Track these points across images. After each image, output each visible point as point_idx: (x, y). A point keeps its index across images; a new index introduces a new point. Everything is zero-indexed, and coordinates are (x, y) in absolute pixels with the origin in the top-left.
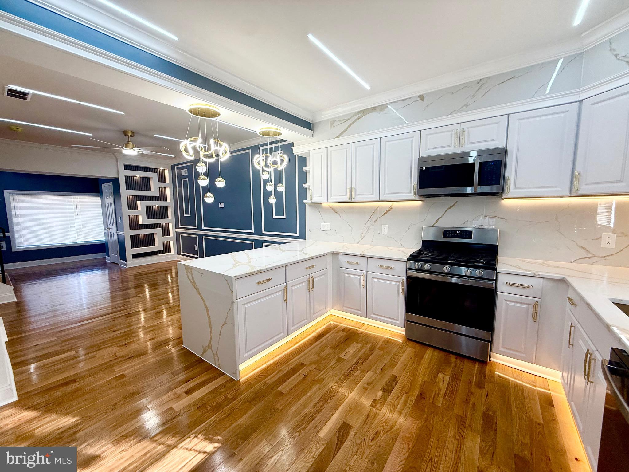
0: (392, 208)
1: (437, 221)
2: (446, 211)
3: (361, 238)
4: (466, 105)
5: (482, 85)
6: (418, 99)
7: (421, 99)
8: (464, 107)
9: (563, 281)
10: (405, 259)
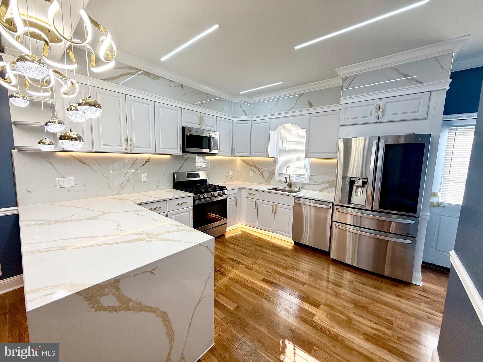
0: (150, 160)
1: (180, 168)
2: (184, 162)
3: (122, 188)
4: (202, 103)
5: (208, 96)
6: (180, 86)
7: (181, 87)
8: (202, 104)
9: (241, 189)
10: (193, 194)
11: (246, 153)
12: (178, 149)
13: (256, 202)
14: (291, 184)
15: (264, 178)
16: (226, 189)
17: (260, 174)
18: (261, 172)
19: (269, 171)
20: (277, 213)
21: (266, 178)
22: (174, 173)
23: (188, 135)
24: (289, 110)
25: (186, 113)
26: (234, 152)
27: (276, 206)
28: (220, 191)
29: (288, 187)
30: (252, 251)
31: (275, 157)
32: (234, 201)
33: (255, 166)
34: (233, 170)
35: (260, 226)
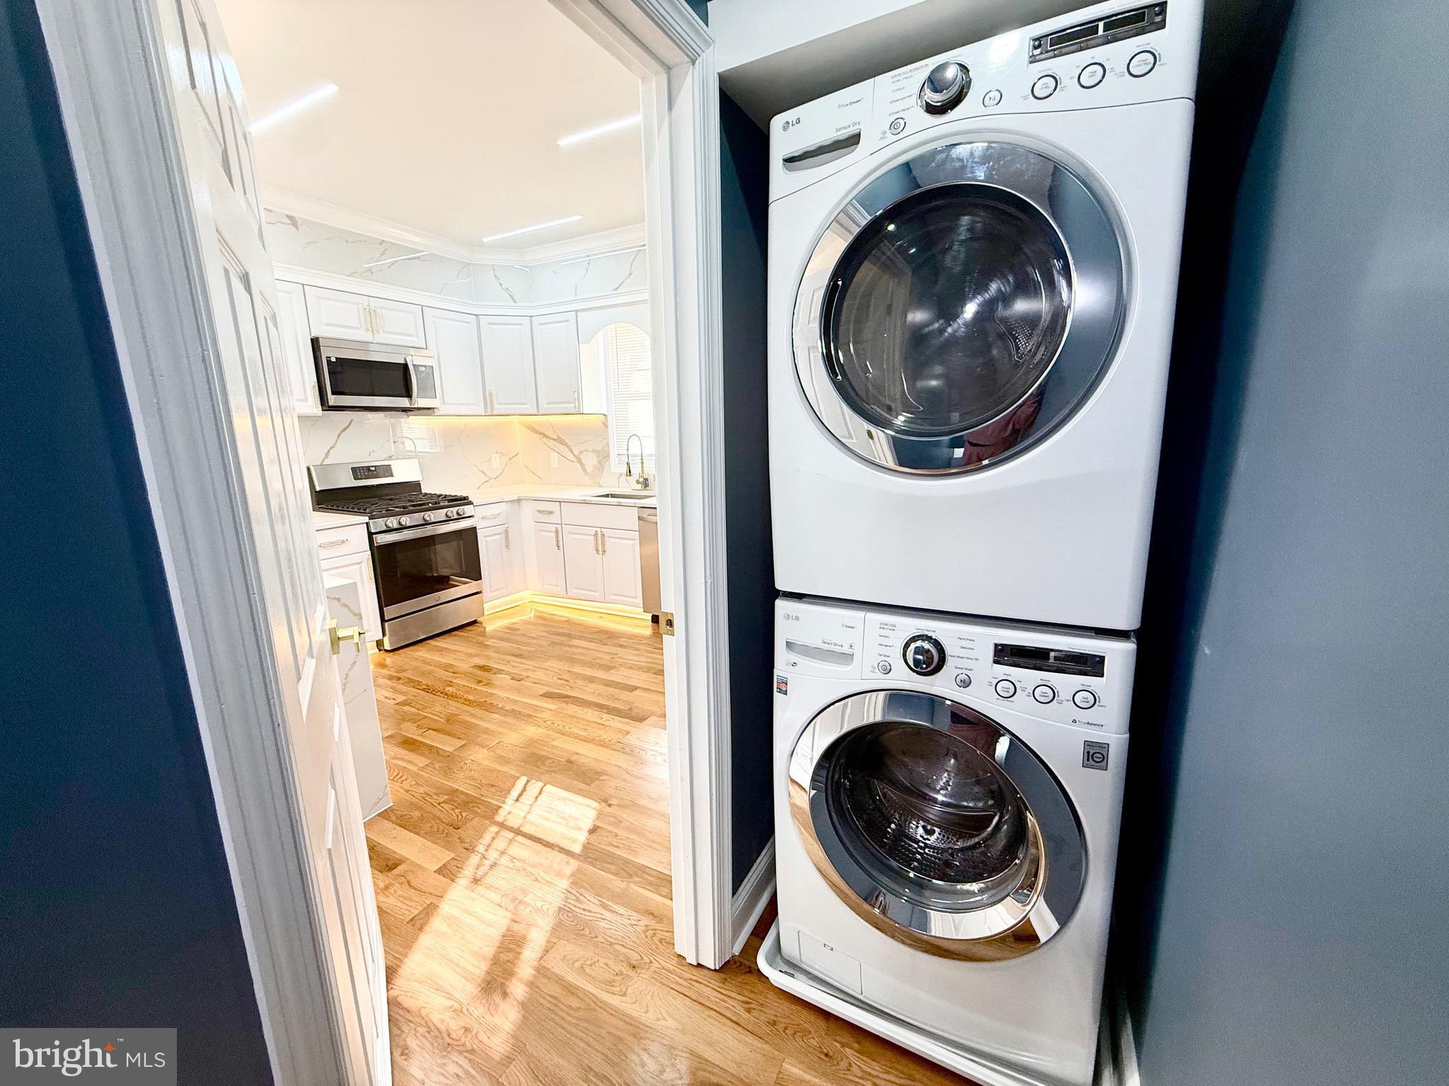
1: (327, 454)
2: (339, 435)
4: (370, 270)
5: (386, 250)
6: (288, 221)
7: (293, 225)
8: (369, 273)
9: (519, 500)
10: (366, 519)
11: (525, 404)
12: (306, 400)
13: (557, 532)
14: (646, 480)
15: (584, 470)
16: (470, 503)
17: (575, 460)
18: (576, 454)
19: (594, 451)
20: (606, 553)
21: (589, 470)
22: (308, 469)
23: (333, 360)
24: (616, 289)
25: (319, 298)
26: (492, 403)
27: (603, 535)
28: (451, 509)
29: (639, 486)
30: (541, 646)
31: (605, 413)
32: (501, 533)
33: (560, 440)
34: (502, 454)
35: (575, 591)
